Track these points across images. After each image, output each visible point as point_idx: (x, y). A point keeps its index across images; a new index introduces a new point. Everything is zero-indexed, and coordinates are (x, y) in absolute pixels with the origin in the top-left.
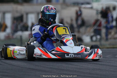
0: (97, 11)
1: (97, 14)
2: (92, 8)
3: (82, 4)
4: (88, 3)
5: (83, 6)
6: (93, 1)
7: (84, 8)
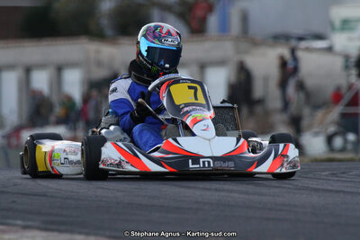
0: (347, 57)
2: (330, 49)
3: (301, 39)
5: (303, 44)
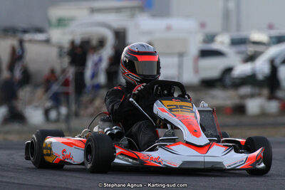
1: (60, 55)
4: (40, 30)
6: (50, 24)
7: (30, 41)
